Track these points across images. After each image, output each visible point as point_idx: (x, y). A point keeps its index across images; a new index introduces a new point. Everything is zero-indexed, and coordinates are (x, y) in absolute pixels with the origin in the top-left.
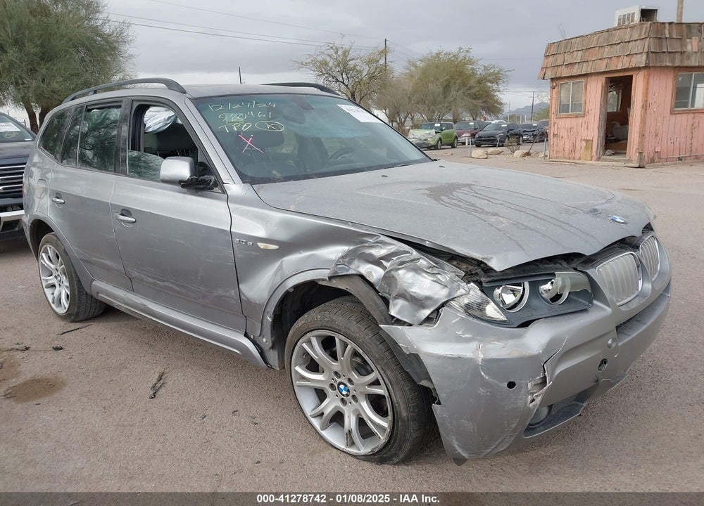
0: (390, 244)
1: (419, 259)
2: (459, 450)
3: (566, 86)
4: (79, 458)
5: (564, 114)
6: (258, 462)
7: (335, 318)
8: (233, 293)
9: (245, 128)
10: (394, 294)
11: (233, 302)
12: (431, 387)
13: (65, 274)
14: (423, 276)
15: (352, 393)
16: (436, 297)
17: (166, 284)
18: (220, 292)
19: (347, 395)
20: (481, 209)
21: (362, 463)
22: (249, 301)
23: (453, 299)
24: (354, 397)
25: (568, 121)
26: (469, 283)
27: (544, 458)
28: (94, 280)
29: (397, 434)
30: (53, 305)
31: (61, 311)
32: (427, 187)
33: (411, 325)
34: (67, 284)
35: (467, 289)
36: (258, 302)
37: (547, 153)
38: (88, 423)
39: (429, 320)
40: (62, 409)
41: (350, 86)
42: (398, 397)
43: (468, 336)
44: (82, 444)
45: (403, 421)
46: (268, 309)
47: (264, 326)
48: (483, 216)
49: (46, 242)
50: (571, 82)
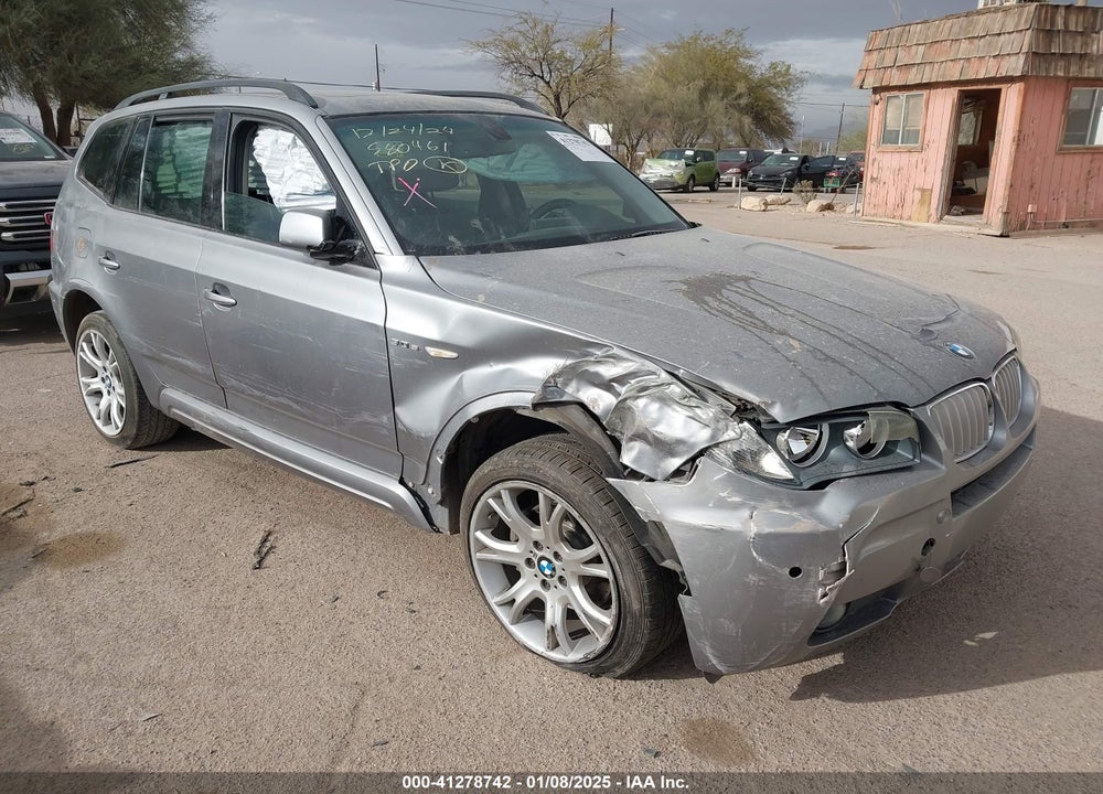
0: (628, 360)
1: (669, 384)
2: (714, 662)
3: (896, 101)
4: (154, 653)
5: (890, 146)
6: (418, 668)
7: (539, 464)
8: (385, 419)
9: (407, 167)
10: (629, 433)
11: (385, 432)
12: (678, 570)
13: (118, 376)
14: (674, 410)
15: (559, 573)
16: (692, 440)
17: (282, 400)
18: (366, 417)
19: (552, 576)
20: (763, 322)
21: (569, 673)
22: (409, 433)
23: (717, 445)
24: (561, 579)
25: (896, 156)
26: (741, 422)
27: (834, 676)
28: (163, 387)
29: (623, 634)
30: (97, 422)
31: (110, 431)
32: (682, 279)
33: (652, 480)
34: (122, 392)
35: (738, 431)
36: (423, 435)
37: (860, 206)
38: (164, 603)
39: (678, 473)
40: (122, 579)
41: (553, 84)
42: (627, 582)
43: (737, 499)
44: (158, 632)
45: (633, 616)
46: (437, 446)
47: (431, 470)
48: (765, 335)
49: (89, 326)
50: (903, 95)
